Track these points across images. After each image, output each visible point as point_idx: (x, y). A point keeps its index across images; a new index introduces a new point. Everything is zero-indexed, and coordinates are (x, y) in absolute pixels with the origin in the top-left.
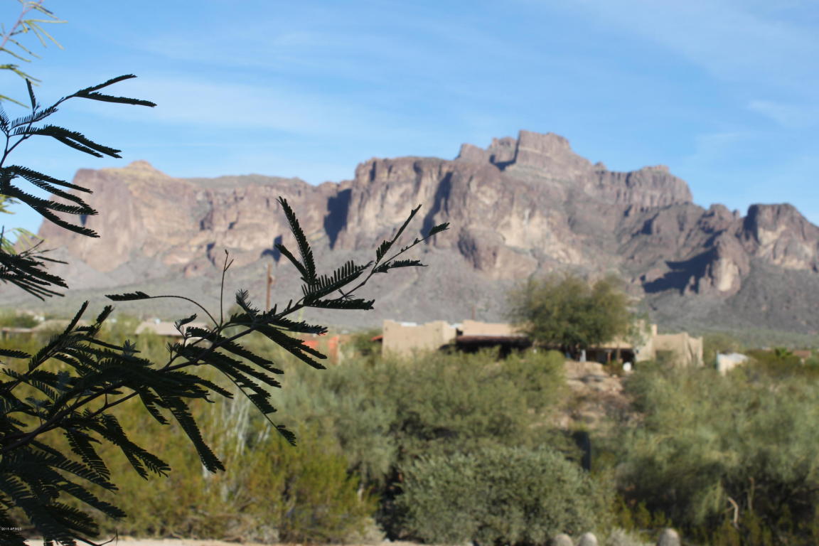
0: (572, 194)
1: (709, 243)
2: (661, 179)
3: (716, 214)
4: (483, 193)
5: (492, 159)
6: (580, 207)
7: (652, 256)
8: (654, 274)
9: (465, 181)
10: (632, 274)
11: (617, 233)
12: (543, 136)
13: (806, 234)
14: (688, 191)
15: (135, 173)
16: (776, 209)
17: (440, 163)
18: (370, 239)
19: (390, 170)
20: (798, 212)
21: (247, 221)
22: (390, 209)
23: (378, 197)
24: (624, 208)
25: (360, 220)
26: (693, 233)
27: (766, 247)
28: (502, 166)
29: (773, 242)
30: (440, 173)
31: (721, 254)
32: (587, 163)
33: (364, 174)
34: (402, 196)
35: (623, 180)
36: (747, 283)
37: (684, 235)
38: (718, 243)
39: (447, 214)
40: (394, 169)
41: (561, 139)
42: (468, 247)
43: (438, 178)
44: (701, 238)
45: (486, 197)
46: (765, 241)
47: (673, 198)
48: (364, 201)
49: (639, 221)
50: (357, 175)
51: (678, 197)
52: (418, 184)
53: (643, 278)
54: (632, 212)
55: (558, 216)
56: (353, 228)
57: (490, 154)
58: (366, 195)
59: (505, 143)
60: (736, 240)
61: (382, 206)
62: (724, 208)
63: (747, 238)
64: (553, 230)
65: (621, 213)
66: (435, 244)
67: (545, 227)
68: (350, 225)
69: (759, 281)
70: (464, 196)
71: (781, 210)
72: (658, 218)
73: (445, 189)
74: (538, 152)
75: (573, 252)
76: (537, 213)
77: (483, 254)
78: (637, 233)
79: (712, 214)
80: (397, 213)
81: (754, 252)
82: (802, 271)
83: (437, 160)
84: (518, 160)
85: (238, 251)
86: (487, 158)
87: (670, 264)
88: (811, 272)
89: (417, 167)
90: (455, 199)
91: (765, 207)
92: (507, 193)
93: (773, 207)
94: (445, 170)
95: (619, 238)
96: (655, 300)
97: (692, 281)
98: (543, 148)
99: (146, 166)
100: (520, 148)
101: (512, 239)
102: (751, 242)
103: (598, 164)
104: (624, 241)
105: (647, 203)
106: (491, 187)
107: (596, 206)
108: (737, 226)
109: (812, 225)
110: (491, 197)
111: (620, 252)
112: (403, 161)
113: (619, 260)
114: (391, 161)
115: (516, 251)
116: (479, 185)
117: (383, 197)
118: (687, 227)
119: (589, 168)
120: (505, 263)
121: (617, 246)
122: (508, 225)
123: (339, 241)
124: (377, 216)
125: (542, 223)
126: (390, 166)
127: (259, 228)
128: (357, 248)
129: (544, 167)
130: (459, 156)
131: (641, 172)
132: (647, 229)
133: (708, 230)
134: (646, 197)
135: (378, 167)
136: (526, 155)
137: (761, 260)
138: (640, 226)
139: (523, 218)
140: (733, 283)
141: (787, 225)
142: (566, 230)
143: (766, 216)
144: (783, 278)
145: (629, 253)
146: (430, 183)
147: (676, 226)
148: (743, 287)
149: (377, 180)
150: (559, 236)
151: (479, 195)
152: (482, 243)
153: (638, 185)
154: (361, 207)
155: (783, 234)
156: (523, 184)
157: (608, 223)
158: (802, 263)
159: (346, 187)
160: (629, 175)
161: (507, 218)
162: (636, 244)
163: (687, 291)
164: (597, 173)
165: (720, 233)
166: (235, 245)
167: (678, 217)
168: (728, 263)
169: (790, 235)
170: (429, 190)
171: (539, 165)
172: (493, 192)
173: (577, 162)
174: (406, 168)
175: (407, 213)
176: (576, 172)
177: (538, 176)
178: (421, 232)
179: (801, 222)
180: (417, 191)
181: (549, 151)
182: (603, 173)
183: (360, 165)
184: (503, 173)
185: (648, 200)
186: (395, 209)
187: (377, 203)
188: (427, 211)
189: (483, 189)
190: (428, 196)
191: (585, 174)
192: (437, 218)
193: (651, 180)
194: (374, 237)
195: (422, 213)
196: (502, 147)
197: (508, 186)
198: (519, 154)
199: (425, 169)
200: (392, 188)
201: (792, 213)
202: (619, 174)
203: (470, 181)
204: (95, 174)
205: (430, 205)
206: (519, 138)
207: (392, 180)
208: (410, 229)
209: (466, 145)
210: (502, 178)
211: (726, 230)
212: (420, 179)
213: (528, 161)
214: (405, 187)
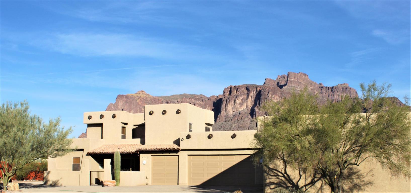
2: (345, 89)
4: (274, 98)
5: (278, 84)
9: (266, 93)
12: (297, 73)
14: (356, 93)
15: (139, 95)
17: (257, 87)
18: (230, 117)
19: (237, 91)
20: (399, 100)
22: (238, 105)
23: (233, 101)
24: (331, 101)
25: (226, 110)
28: (281, 87)
30: (256, 90)
32: (316, 84)
33: (227, 92)
34: (242, 100)
35: (330, 90)
39: (260, 106)
40: (238, 90)
41: (305, 75)
43: (256, 93)
48: (227, 103)
50: (224, 93)
51: (352, 96)
52: (248, 95)
54: (334, 102)
56: (223, 113)
57: (277, 82)
58: (228, 100)
59: (282, 77)
61: (234, 104)
66: (255, 118)
68: (222, 112)
70: (266, 99)
71: (392, 99)
73: (258, 97)
74: (296, 80)
79: (365, 102)
80: (240, 107)
83: (255, 85)
84: (288, 84)
86: (276, 83)
89: (248, 89)
90: (262, 100)
91: (386, 98)
92: (283, 97)
94: (258, 89)
98: (298, 78)
99: (143, 93)
100: (288, 79)
103: (320, 84)
106: (277, 95)
110: (277, 99)
112: (242, 86)
114: (237, 87)
116: (272, 95)
117: (235, 101)
119: (316, 86)
123: (218, 119)
124: (232, 108)
126: (237, 89)
128: (225, 121)
129: (298, 86)
130: (265, 83)
131: (337, 86)
135: (232, 89)
136: (291, 82)
143: (386, 102)
146: (253, 95)
149: (232, 94)
151: (272, 98)
153: (336, 91)
154: (226, 105)
156: (289, 93)
159: (220, 97)
160: (333, 88)
164: (320, 87)
170: (252, 97)
171: (296, 85)
172: (278, 97)
173: (312, 84)
174: (243, 89)
175: (244, 107)
176: (311, 88)
177: (296, 90)
178: (250, 114)
179: (400, 104)
180: (248, 98)
181: (300, 80)
182: (322, 87)
183: (225, 89)
184: (282, 89)
185: (340, 97)
186: (240, 105)
187: (232, 103)
188: (252, 106)
189: (273, 96)
190: (252, 99)
191: (315, 88)
192: (256, 108)
193: (341, 90)
194: (232, 116)
195: (250, 106)
196: (282, 79)
197: (283, 95)
198: (288, 82)
199: (250, 89)
200: (238, 97)
201: (397, 101)
202: (329, 88)
203: (268, 93)
204: (124, 96)
205: (253, 103)
206: (288, 75)
207: (238, 94)
208: (246, 113)
209: (267, 78)
210: (281, 92)
211: (371, 108)
212: (249, 93)
213: (292, 84)
214: (243, 96)
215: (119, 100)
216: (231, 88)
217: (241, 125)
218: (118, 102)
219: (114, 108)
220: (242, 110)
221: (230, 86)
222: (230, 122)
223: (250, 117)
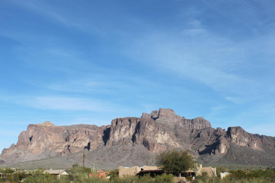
0: (176, 126)
1: (217, 139)
2: (202, 121)
3: (219, 131)
4: (149, 127)
5: (152, 117)
6: (178, 130)
7: (201, 144)
8: (202, 149)
9: (144, 124)
10: (195, 149)
11: (190, 137)
12: (166, 109)
13: (245, 135)
14: (210, 124)
15: (46, 125)
16: (236, 128)
17: (137, 119)
18: (117, 142)
20: (242, 129)
21: (80, 138)
22: (122, 133)
23: (119, 130)
24: (191, 130)
25: (113, 137)
26: (212, 136)
27: (234, 140)
28: (155, 119)
29: (236, 138)
30: (136, 122)
31: (221, 142)
32: (180, 117)
33: (114, 123)
34: (125, 129)
35: (191, 121)
36: (229, 150)
37: (210, 137)
38: (220, 139)
39: (139, 134)
40: (123, 121)
41: (172, 110)
42: (146, 143)
43: (136, 123)
44: (214, 138)
45: (151, 128)
46: (233, 138)
47: (206, 126)
48: (114, 131)
49: (196, 134)
50: (112, 123)
51: (207, 126)
52: (130, 125)
53: (198, 151)
54: (194, 131)
55: (172, 133)
56: (111, 139)
57: (151, 115)
58: (115, 129)
59: (155, 112)
60: (225, 138)
61: (120, 132)
62: (221, 128)
63: (228, 137)
64: (171, 137)
65: (190, 132)
66: (136, 143)
67: (168, 136)
68: (110, 138)
69: (233, 150)
70: (144, 128)
71: (238, 128)
72: (201, 132)
73: (138, 127)
74: (165, 114)
75: (177, 144)
76: (166, 132)
77: (150, 146)
78: (196, 137)
79: (217, 131)
81: (230, 141)
82: (245, 146)
83: (135, 118)
84: (159, 117)
85: (77, 147)
86: (151, 117)
87: (206, 146)
88: (248, 147)
89: (130, 120)
90: (141, 129)
91: (233, 128)
92: (157, 127)
93: (235, 128)
94: (138, 121)
95: (191, 139)
96: (203, 157)
97: (213, 151)
98: (167, 113)
99: (49, 123)
100: (160, 113)
101: (159, 141)
102: (229, 138)
103: (183, 117)
104: (192, 140)
105: (198, 128)
106: (152, 125)
107: (183, 130)
108: (225, 134)
109: (247, 132)
110: (152, 128)
111: (191, 143)
112: (126, 118)
113: (191, 145)
114: (122, 119)
115: (160, 144)
116: (148, 125)
117: (120, 130)
118: (210, 135)
119: (180, 119)
120: (157, 148)
121: (190, 141)
122: (157, 136)
123: (107, 143)
124: (118, 135)
125: (168, 135)
126: (122, 120)
127: (83, 140)
128: (113, 145)
129: (167, 119)
130: (142, 117)
131: (196, 119)
132: (199, 136)
133: (217, 136)
134: (198, 126)
136: (162, 116)
137: (233, 144)
138: (197, 135)
139: (162, 134)
140: (225, 151)
141: (239, 133)
142: (175, 137)
143: (233, 131)
144: (240, 149)
145: (194, 143)
146: (134, 125)
147: (207, 135)
148: (228, 152)
149: (118, 124)
150: (173, 139)
151: (148, 128)
152: (150, 142)
153: (195, 123)
154: (113, 133)
155: (238, 136)
156: (161, 124)
157: (187, 135)
158: (245, 144)
159: (109, 127)
160: (192, 120)
161: (157, 134)
162: (196, 140)
163: (212, 154)
164: (183, 120)
165: (220, 136)
166: (76, 146)
167: (208, 132)
168: (223, 145)
169: (241, 136)
170: (133, 127)
171: (166, 118)
172: (153, 127)
173: (177, 117)
174: (126, 120)
175: (127, 134)
176: (177, 120)
177: (166, 121)
178: (132, 139)
179: (243, 132)
180: (130, 127)
181: (169, 114)
182: (185, 120)
183: (113, 120)
184: (155, 121)
185: (198, 127)
186: (124, 133)
187: (118, 131)
188: (133, 133)
189: (150, 126)
190: (133, 128)
191: (179, 120)
192: (136, 135)
193: (199, 121)
194: (118, 141)
195: (132, 134)
196: (155, 113)
197: (157, 125)
198: (160, 115)
199: (132, 121)
200: (123, 127)
201: (241, 129)
202: (189, 120)
203: (146, 124)
204: (34, 126)
205: (134, 131)
206: (160, 111)
207: (122, 124)
208: (129, 139)
209: (144, 113)
210: (155, 123)
211: (222, 135)
212: (131, 124)
213: (162, 117)
214: (126, 126)
215: (29, 128)
216: (117, 120)
217: (125, 148)
218: (29, 130)
219: (25, 135)
220: (126, 137)
221: (116, 118)
222: (116, 146)
223: (132, 142)
